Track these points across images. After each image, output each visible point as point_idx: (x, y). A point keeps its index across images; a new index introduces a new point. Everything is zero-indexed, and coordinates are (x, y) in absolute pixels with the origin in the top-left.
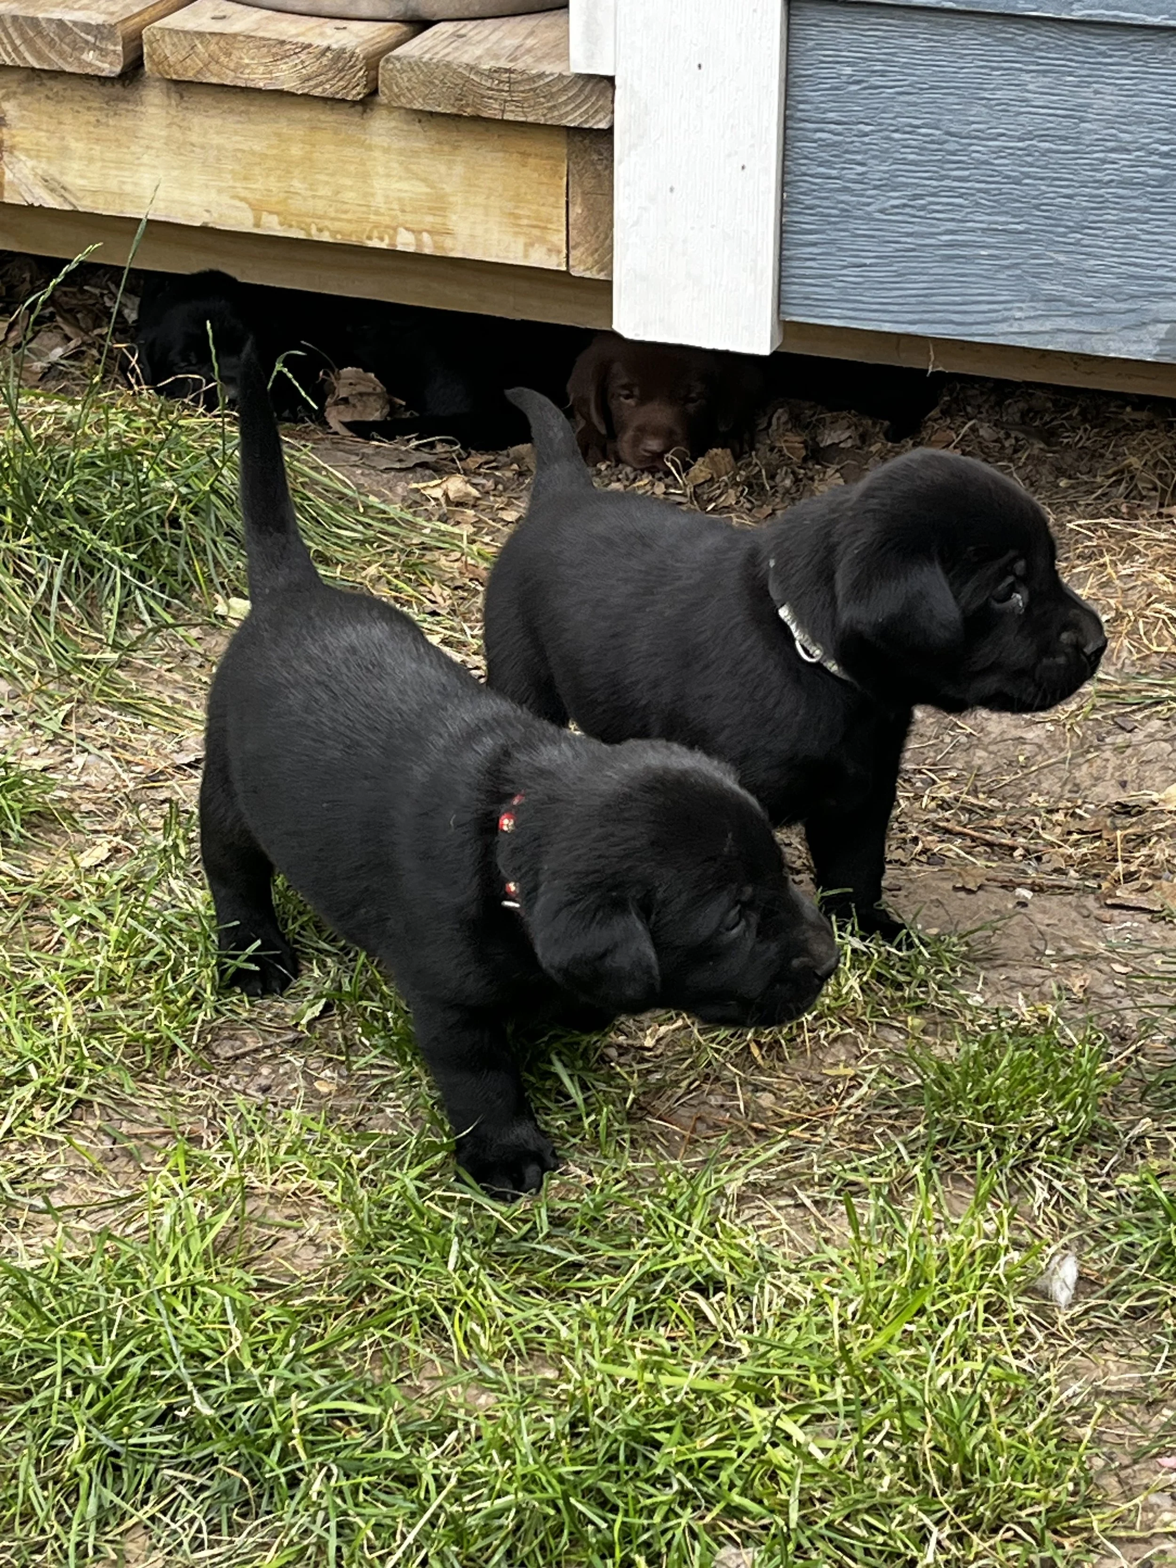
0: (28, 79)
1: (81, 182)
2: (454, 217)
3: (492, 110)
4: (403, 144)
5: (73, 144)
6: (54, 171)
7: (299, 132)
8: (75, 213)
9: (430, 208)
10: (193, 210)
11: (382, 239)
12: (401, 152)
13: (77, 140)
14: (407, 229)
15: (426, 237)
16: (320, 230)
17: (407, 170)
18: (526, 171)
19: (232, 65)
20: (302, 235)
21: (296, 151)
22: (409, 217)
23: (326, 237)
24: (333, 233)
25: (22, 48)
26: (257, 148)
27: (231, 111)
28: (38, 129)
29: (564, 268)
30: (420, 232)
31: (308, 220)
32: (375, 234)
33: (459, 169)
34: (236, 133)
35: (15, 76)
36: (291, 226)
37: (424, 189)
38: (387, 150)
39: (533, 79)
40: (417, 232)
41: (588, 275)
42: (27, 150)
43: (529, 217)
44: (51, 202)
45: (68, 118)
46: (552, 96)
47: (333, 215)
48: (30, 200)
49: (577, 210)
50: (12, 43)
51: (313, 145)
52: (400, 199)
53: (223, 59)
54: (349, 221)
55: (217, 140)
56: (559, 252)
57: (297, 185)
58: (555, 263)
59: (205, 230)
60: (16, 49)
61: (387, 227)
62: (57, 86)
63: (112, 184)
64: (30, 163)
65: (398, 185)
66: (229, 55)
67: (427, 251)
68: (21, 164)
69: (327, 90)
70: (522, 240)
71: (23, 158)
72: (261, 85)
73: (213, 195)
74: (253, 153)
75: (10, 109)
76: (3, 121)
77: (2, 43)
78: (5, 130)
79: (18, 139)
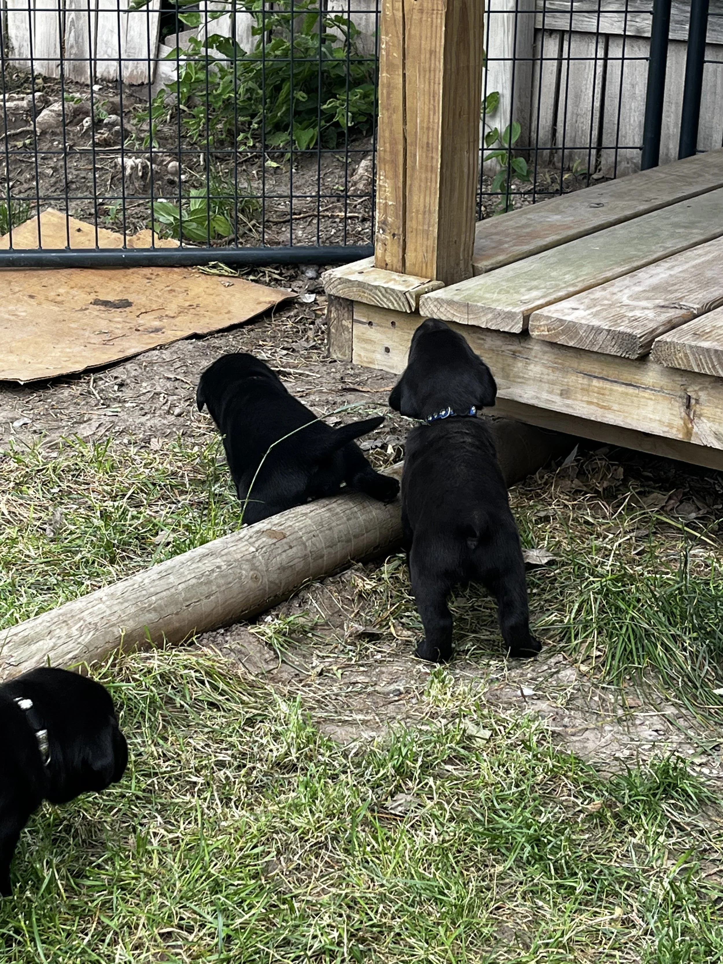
0: (715, 381)
25: (717, 367)
28: (716, 407)
35: (709, 379)
42: (708, 418)
44: (717, 445)
48: (705, 443)
50: (712, 363)
60: (714, 367)
64: (709, 424)
68: (704, 425)
71: (705, 421)
75: (703, 395)
76: (697, 401)
77: (707, 363)
78: (698, 406)
79: (705, 411)
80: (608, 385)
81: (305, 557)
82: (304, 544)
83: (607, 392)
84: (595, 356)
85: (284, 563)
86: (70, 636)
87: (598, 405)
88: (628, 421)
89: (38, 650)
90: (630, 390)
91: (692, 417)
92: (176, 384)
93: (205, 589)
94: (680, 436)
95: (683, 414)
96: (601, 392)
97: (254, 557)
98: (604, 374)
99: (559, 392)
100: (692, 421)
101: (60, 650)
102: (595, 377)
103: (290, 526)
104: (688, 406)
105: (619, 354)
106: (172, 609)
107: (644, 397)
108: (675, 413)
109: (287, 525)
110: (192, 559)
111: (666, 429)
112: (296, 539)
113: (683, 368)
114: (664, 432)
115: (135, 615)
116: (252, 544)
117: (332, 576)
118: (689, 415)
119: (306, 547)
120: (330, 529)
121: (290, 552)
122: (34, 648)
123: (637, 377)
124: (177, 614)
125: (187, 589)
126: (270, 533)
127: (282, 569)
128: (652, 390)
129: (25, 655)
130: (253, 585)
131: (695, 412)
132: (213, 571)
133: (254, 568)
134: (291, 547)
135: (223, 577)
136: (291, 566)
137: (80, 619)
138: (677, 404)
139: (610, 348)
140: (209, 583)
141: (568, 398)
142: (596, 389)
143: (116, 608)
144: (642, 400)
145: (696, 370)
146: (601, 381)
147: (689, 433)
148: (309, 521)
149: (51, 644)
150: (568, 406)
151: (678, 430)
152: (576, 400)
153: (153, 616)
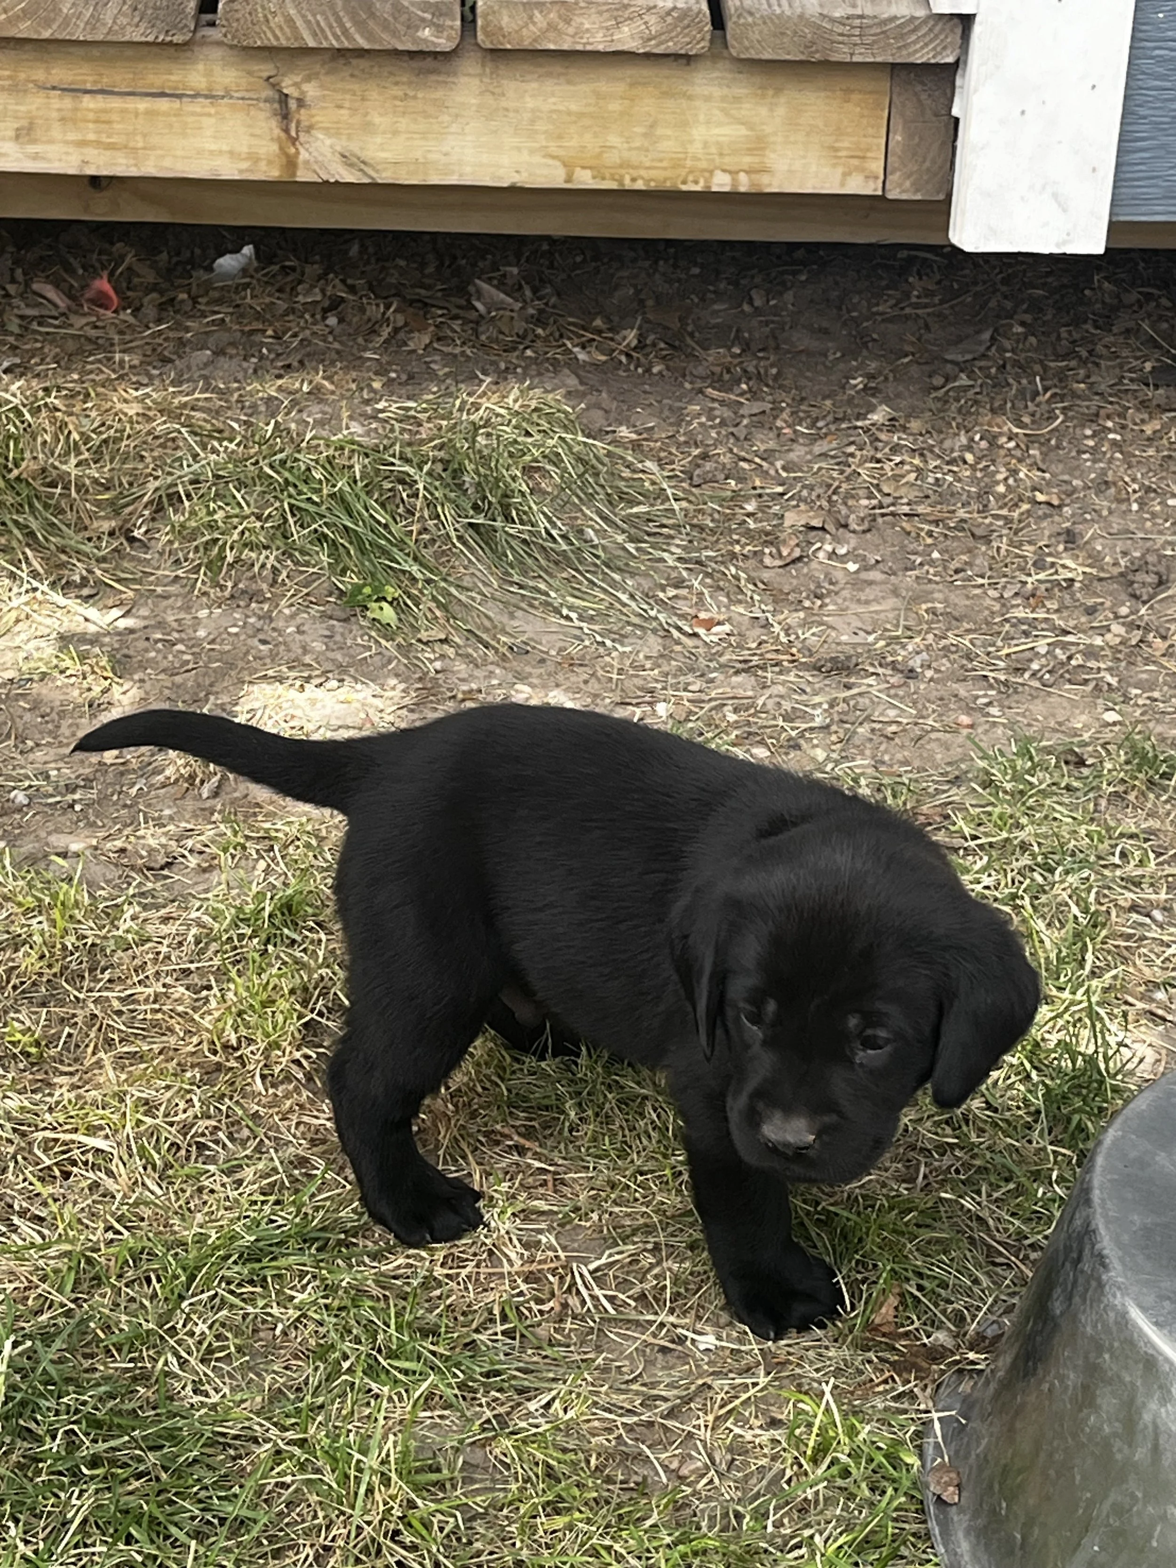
0: (333, 59)
1: (383, 155)
2: (772, 156)
3: (841, 55)
4: (726, 91)
5: (377, 120)
6: (354, 147)
7: (620, 88)
8: (375, 185)
9: (748, 149)
10: (501, 172)
11: (696, 182)
12: (723, 99)
13: (381, 115)
14: (724, 171)
15: (743, 178)
16: (634, 180)
17: (727, 114)
18: (849, 106)
19: (571, 31)
20: (614, 186)
21: (615, 106)
22: (727, 160)
23: (640, 185)
24: (647, 181)
25: (352, 30)
26: (574, 107)
27: (550, 75)
28: (340, 107)
29: (880, 193)
30: (737, 172)
31: (623, 171)
32: (691, 178)
33: (781, 111)
34: (553, 95)
35: (319, 58)
36: (603, 179)
37: (743, 131)
38: (708, 99)
39: (885, 22)
40: (733, 173)
41: (904, 197)
42: (327, 129)
43: (848, 149)
44: (349, 177)
45: (374, 94)
46: (902, 36)
47: (648, 164)
48: (325, 178)
49: (897, 138)
51: (632, 100)
52: (718, 143)
53: (561, 25)
54: (665, 169)
55: (530, 103)
56: (876, 178)
57: (614, 140)
58: (872, 188)
59: (513, 190)
61: (703, 170)
62: (363, 63)
63: (418, 154)
64: (328, 142)
65: (716, 131)
66: (568, 22)
67: (742, 189)
68: (319, 143)
69: (670, 47)
70: (840, 170)
71: (321, 136)
72: (600, 48)
73: (525, 157)
74: (569, 113)
75: (311, 90)
76: (301, 103)
77: (331, 27)
78: (303, 111)
79: (318, 118)
80: (115, 103)
83: (115, 117)
84: (80, 51)
87: (98, 144)
88: (167, 163)
90: (163, 104)
91: (293, 134)
94: (272, 173)
95: (277, 132)
96: (101, 120)
98: (105, 82)
99: (12, 133)
100: (294, 141)
102: (87, 92)
104: (285, 116)
105: (151, 38)
107: (194, 114)
108: (258, 132)
111: (245, 165)
113: (284, 43)
114: (241, 171)
118: (287, 131)
123: (173, 78)
128: (206, 97)
131: (298, 122)
138: (262, 115)
139: (129, 29)
141: (34, 141)
142: (91, 116)
144: (190, 119)
145: (312, 44)
146: (100, 97)
147: (291, 164)
150: (36, 157)
151: (270, 162)
152: (51, 142)
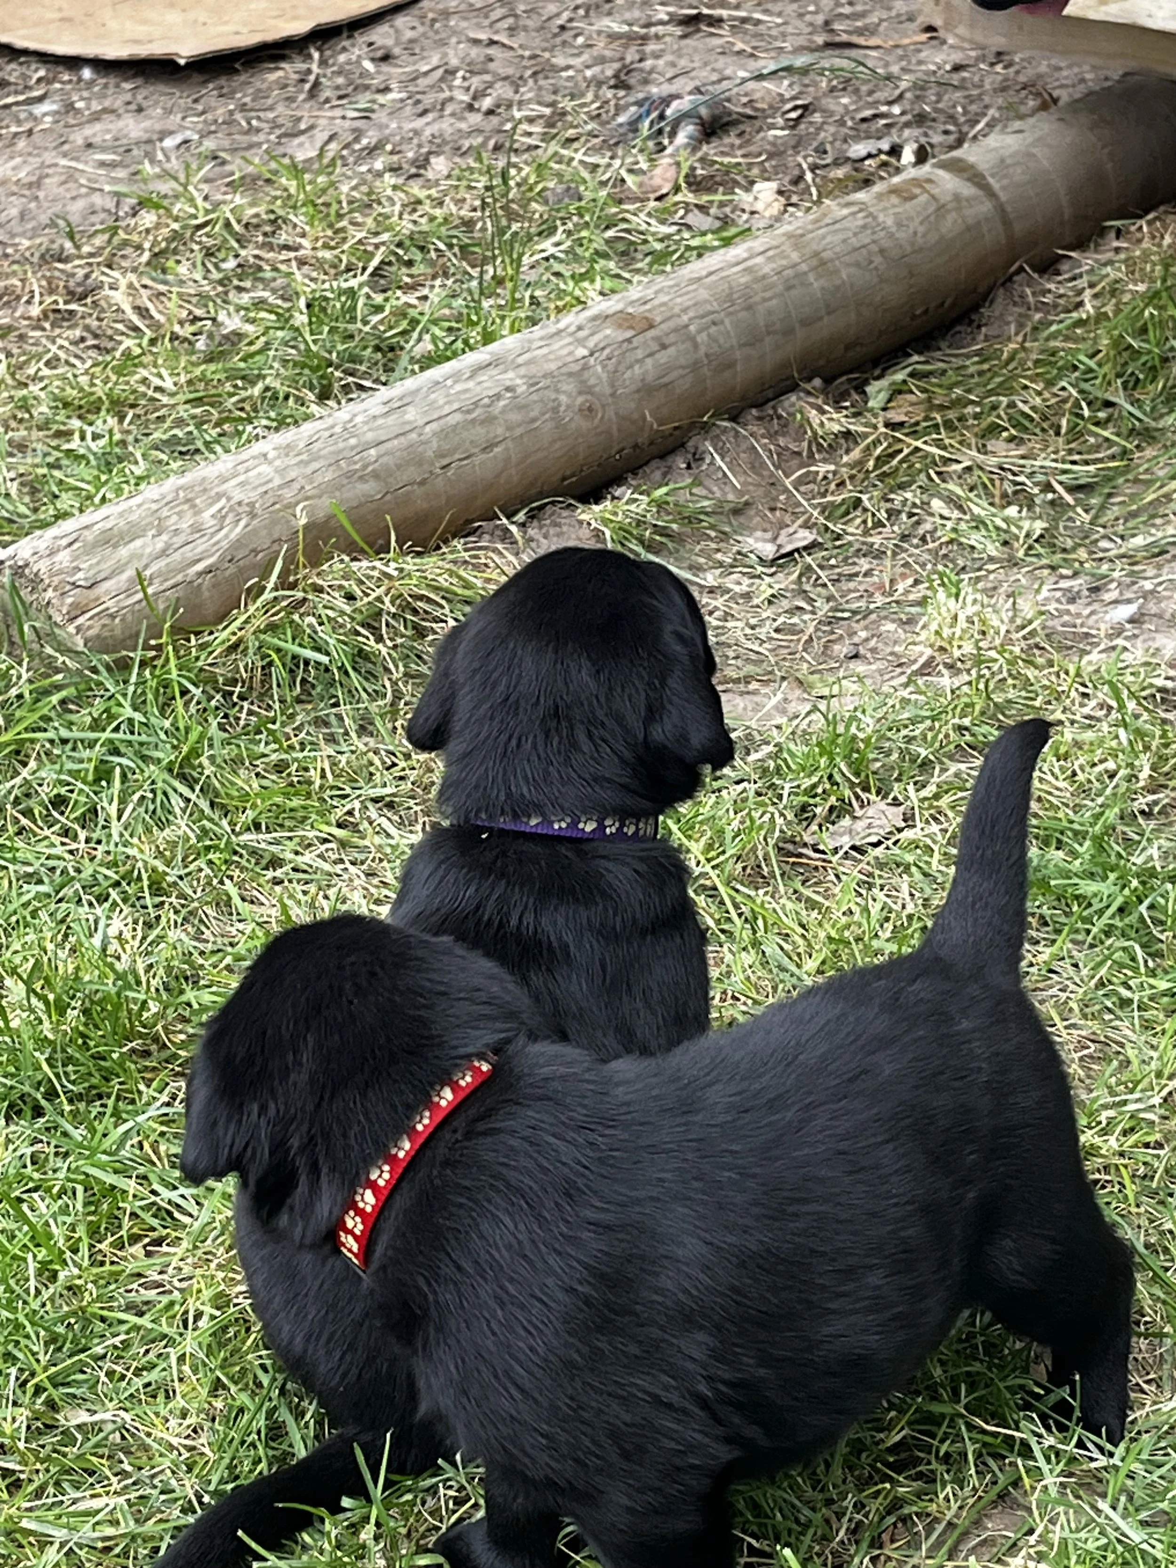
81: (695, 366)
82: (692, 339)
85: (649, 378)
86: (197, 529)
89: (133, 556)
92: (492, 51)
93: (480, 433)
97: (585, 367)
101: (177, 556)
103: (664, 304)
106: (412, 473)
109: (656, 302)
110: (456, 376)
112: (675, 330)
115: (335, 487)
116: (581, 342)
117: (759, 406)
119: (696, 346)
120: (749, 308)
121: (663, 357)
122: (124, 552)
124: (423, 483)
125: (443, 434)
126: (622, 319)
127: (646, 390)
129: (107, 566)
130: (585, 425)
132: (498, 396)
133: (585, 389)
134: (664, 347)
135: (521, 408)
136: (666, 385)
137: (219, 496)
140: (489, 420)
143: (293, 474)
148: (703, 294)
149: (160, 545)
153: (370, 488)
